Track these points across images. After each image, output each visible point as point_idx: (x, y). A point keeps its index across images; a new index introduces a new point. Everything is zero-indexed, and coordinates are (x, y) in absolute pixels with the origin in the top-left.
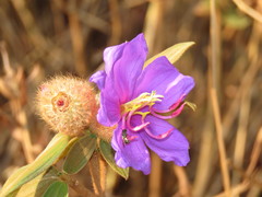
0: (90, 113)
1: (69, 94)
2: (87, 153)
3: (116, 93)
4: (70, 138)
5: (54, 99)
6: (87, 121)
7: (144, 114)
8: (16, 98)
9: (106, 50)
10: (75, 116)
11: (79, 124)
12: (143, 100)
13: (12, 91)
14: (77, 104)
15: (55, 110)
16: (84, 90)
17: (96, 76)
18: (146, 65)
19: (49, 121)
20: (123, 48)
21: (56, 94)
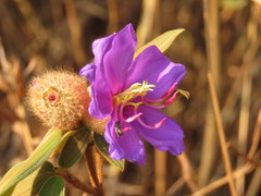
0: (82, 107)
1: (60, 88)
2: (81, 147)
3: (107, 85)
4: (64, 132)
5: (45, 94)
6: (80, 115)
7: (137, 105)
8: (14, 91)
9: (95, 42)
10: (67, 110)
11: (71, 118)
12: (135, 91)
13: (9, 85)
14: (68, 98)
15: (47, 105)
16: (75, 83)
17: (86, 70)
18: (135, 56)
19: (42, 117)
20: (111, 40)
21: (47, 90)
